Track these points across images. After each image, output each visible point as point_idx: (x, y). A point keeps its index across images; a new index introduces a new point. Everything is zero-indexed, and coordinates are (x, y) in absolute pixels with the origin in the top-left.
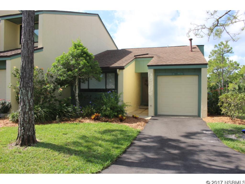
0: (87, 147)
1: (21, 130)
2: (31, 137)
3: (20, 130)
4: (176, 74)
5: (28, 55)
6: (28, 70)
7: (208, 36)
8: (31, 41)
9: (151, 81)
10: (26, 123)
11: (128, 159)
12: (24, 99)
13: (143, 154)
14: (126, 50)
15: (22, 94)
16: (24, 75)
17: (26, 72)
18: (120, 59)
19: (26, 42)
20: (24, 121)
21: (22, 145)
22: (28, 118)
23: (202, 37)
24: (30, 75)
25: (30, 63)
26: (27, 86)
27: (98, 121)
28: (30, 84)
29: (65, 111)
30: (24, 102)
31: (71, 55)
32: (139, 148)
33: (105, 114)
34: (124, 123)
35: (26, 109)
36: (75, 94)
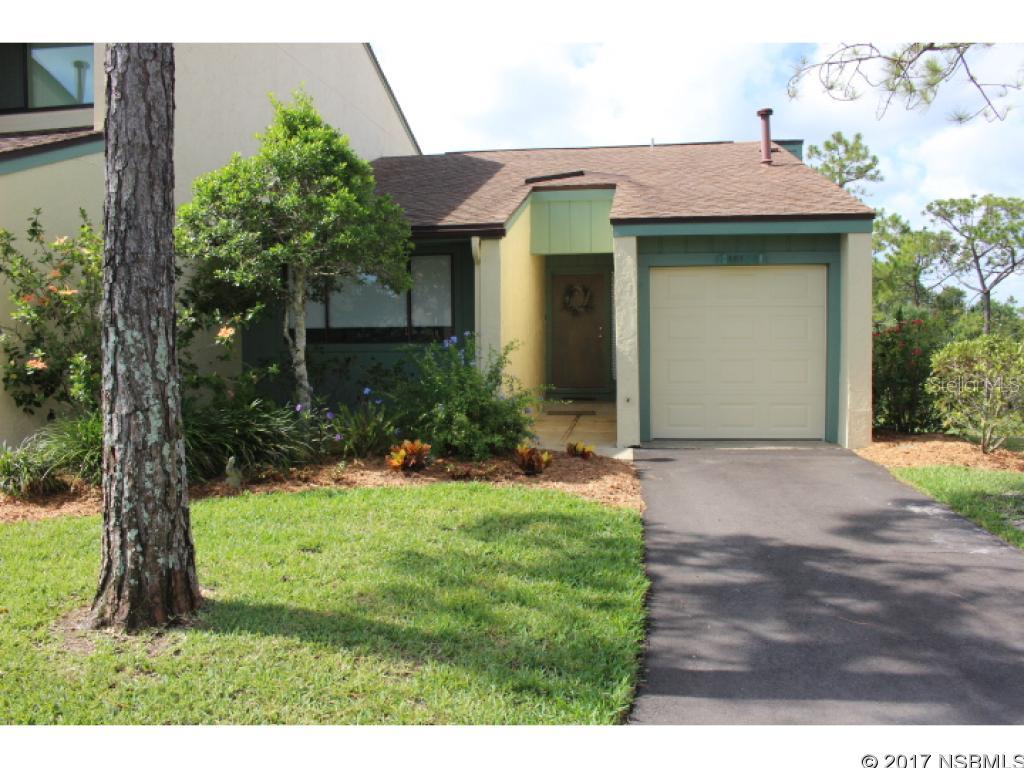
0: (462, 609)
1: (123, 547)
2: (178, 577)
3: (118, 543)
4: (735, 261)
5: (146, 136)
6: (150, 222)
7: (888, 94)
8: (159, 64)
9: (628, 288)
10: (151, 506)
11: (689, 657)
12: (137, 375)
13: (737, 629)
14: (470, 159)
15: (120, 349)
16: (132, 245)
17: (141, 233)
18: (466, 195)
19: (134, 69)
20: (140, 493)
21: (132, 625)
22: (160, 479)
23: (852, 99)
24: (161, 249)
25: (157, 182)
26: (148, 305)
27: (424, 477)
28: (162, 298)
29: (258, 433)
30: (136, 392)
31: (275, 163)
32: (696, 600)
33: (446, 440)
34: (546, 480)
35: (149, 431)
36: (293, 353)
